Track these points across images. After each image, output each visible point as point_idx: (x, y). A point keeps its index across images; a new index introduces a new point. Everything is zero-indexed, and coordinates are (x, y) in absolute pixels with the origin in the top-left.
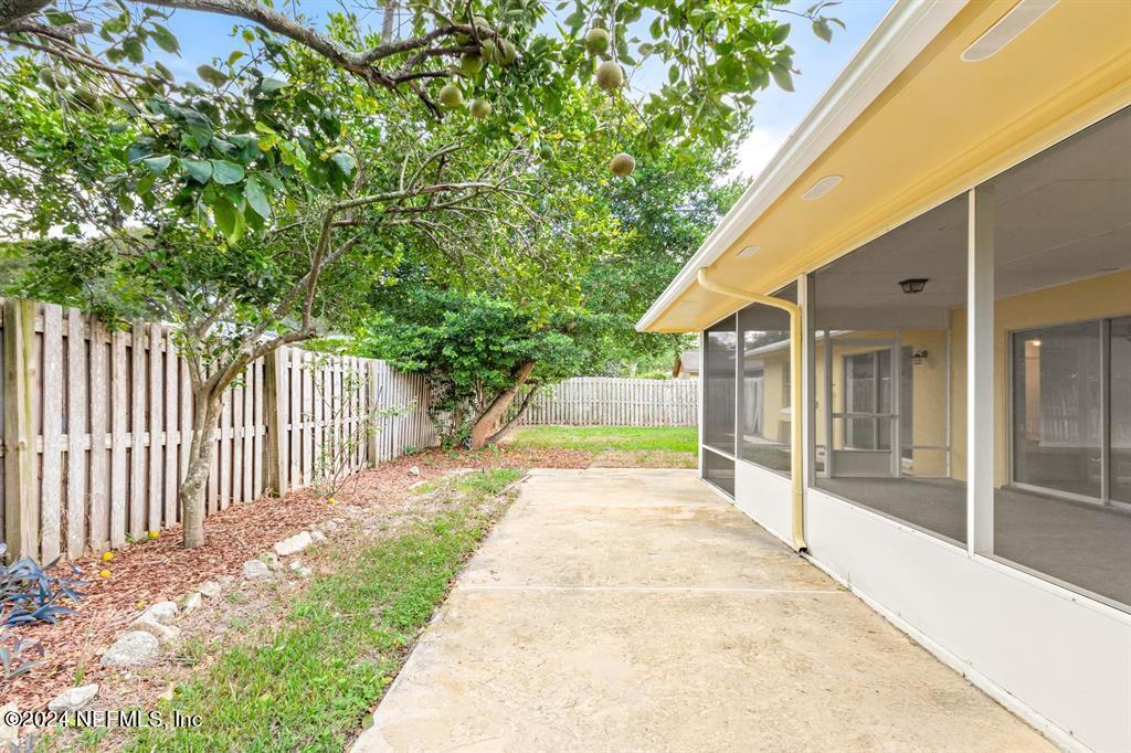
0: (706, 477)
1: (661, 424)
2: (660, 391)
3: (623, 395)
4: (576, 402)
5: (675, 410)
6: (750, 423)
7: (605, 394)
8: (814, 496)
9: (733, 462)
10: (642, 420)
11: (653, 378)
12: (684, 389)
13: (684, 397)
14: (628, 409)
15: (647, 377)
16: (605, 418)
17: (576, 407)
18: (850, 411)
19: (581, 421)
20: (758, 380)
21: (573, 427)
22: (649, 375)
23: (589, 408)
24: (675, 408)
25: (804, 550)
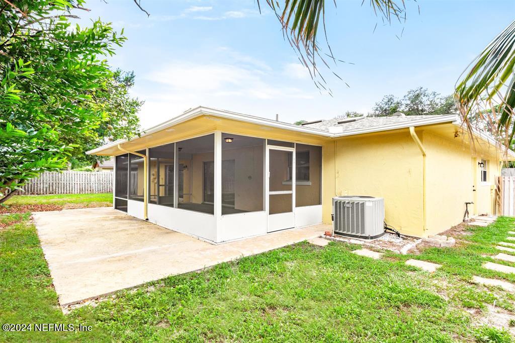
0: (116, 208)
1: (89, 192)
2: (89, 177)
3: (68, 179)
4: (39, 183)
5: (97, 186)
6: (132, 190)
7: (57, 178)
8: (150, 205)
9: (127, 201)
10: (79, 191)
11: (85, 171)
12: (101, 176)
13: (101, 180)
14: (71, 185)
15: (81, 170)
16: (57, 190)
17: (39, 185)
18: (167, 184)
19: (42, 192)
20: (136, 172)
21: (37, 195)
22: (83, 169)
23: (47, 186)
24: (97, 184)
25: (147, 219)
